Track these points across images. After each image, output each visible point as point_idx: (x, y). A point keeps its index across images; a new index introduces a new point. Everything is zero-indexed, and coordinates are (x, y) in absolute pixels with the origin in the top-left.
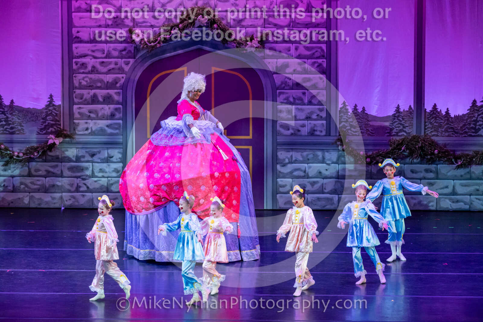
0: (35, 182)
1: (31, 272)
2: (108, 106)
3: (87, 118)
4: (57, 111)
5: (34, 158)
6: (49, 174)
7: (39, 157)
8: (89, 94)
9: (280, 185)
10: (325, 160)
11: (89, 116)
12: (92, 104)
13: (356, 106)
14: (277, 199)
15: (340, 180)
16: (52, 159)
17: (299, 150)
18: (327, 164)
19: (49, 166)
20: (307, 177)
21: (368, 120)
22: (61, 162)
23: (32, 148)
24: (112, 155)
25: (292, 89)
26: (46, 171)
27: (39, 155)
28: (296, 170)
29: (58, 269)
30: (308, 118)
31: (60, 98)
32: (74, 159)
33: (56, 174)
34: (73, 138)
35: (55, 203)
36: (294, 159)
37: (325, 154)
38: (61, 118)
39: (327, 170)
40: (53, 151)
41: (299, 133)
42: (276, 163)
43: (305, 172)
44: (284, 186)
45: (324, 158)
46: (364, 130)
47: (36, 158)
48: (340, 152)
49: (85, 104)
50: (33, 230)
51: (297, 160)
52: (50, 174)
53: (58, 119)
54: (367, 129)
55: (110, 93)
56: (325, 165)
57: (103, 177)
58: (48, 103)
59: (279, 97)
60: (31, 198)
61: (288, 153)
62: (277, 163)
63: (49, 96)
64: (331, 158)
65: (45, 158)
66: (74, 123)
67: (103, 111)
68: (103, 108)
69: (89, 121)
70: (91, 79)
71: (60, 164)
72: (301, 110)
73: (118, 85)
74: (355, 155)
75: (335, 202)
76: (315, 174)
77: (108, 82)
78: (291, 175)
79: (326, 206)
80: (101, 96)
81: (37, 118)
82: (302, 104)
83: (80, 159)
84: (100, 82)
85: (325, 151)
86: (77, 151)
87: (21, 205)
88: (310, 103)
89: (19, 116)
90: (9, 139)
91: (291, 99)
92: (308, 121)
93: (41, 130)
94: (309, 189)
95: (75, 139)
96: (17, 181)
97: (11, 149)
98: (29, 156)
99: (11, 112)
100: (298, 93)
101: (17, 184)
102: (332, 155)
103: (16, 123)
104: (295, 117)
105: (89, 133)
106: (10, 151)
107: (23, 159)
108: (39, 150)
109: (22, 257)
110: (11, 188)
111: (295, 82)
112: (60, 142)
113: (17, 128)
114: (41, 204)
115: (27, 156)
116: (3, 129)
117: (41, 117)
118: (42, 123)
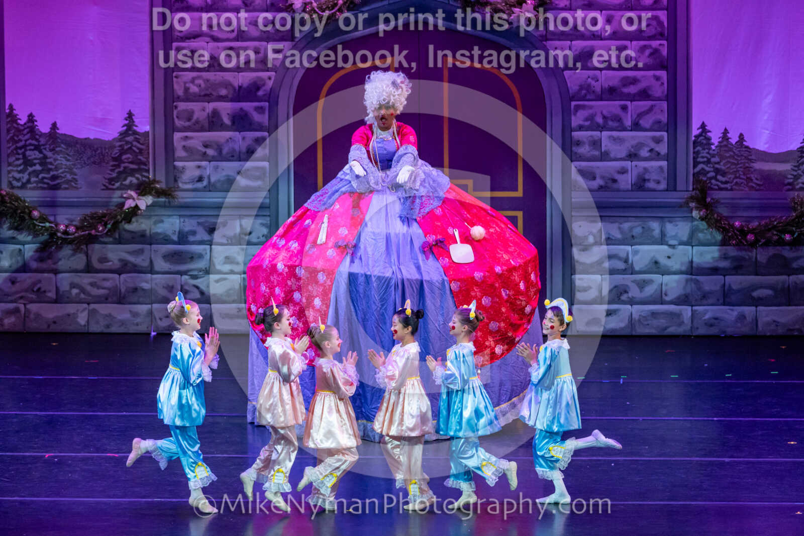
0: (99, 283)
1: (92, 458)
2: (241, 133)
3: (201, 158)
4: (142, 144)
5: (97, 235)
6: (125, 268)
7: (107, 235)
8: (204, 110)
9: (579, 287)
10: (667, 239)
11: (205, 153)
12: (209, 131)
13: (726, 132)
15: (694, 277)
16: (132, 238)
17: (615, 218)
18: (670, 246)
19: (127, 252)
20: (630, 272)
21: (750, 160)
22: (151, 244)
23: (93, 216)
24: (249, 229)
25: (601, 100)
26: (121, 260)
27: (107, 229)
30: (632, 156)
31: (148, 119)
32: (175, 238)
33: (142, 267)
35: (137, 325)
36: (604, 236)
37: (664, 227)
38: (149, 157)
39: (669, 257)
40: (133, 222)
41: (615, 186)
42: (570, 246)
43: (626, 261)
44: (585, 289)
45: (663, 234)
46: (743, 179)
47: (101, 236)
48: (696, 223)
49: (195, 131)
50: (96, 376)
51: (611, 237)
52: (128, 268)
53: (145, 160)
54: (747, 178)
55: (245, 109)
56: (666, 247)
57: (232, 272)
58: (126, 127)
59: (575, 114)
60: (92, 313)
62: (572, 245)
63: (127, 115)
64: (677, 233)
66: (175, 167)
67: (231, 145)
68: (231, 138)
69: (204, 163)
70: (208, 81)
71: (148, 247)
72: (620, 140)
73: (260, 93)
74: (724, 229)
75: (686, 322)
76: (646, 266)
77: (240, 87)
79: (669, 327)
80: (228, 114)
81: (103, 157)
82: (620, 129)
83: (187, 238)
85: (667, 219)
86: (180, 222)
87: (71, 328)
88: (636, 126)
89: (68, 155)
90: (48, 199)
91: (599, 120)
92: (631, 162)
93: (111, 181)
94: (634, 296)
95: (177, 199)
96: (65, 280)
97: (52, 219)
98: (87, 232)
99: (52, 147)
100: (612, 106)
101: (65, 287)
102: (679, 229)
103: (61, 168)
104: (608, 154)
105: (205, 187)
106: (50, 222)
107: (75, 237)
108: (108, 220)
109: (74, 429)
110: (52, 295)
111: (607, 86)
112: (147, 204)
113: (63, 177)
114: (112, 326)
115: (83, 231)
116: (37, 179)
117: (111, 155)
118: (113, 168)
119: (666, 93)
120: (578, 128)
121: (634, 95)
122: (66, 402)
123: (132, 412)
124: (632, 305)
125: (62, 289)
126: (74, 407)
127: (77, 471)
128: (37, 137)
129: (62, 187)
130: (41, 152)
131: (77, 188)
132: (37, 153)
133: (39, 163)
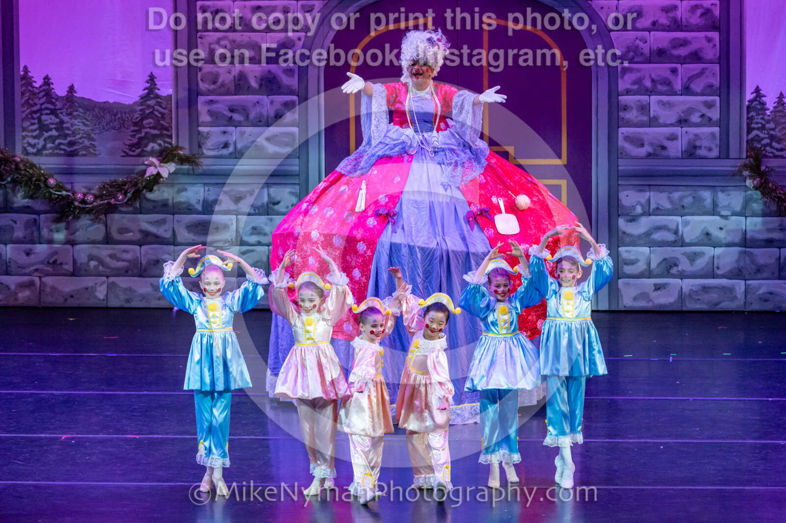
0: (118, 255)
1: (111, 440)
2: (269, 97)
3: (226, 123)
4: (165, 109)
5: (116, 204)
6: (147, 238)
7: (127, 204)
8: (230, 73)
9: (626, 259)
10: (719, 210)
11: (231, 118)
12: (235, 95)
13: (781, 96)
14: (618, 289)
15: (747, 249)
16: (154, 207)
17: (663, 187)
18: (722, 216)
19: (147, 222)
20: (680, 244)
22: (173, 215)
23: (113, 185)
24: (278, 199)
25: (650, 63)
26: (141, 231)
27: (127, 198)
28: (659, 228)
29: (167, 434)
30: (682, 122)
31: (171, 82)
32: (199, 207)
33: (165, 238)
34: (197, 165)
35: (158, 299)
36: (653, 206)
37: (717, 197)
38: (171, 123)
39: (721, 229)
40: (155, 191)
41: (664, 153)
42: (617, 216)
43: (676, 232)
44: (632, 263)
45: (715, 204)
47: (122, 205)
48: (749, 192)
49: (221, 94)
50: (115, 352)
51: (660, 207)
52: (149, 239)
53: (167, 125)
55: (273, 71)
56: (718, 218)
57: (259, 244)
58: (147, 91)
59: (622, 78)
60: (111, 287)
61: (642, 194)
62: (619, 216)
63: (148, 78)
64: (730, 203)
65: (140, 206)
66: (198, 131)
67: (258, 109)
68: (258, 102)
69: (231, 129)
70: (234, 41)
71: (170, 217)
72: (669, 105)
74: (779, 199)
75: (739, 296)
76: (697, 238)
78: (646, 239)
79: (721, 302)
80: (255, 77)
81: (123, 122)
82: (669, 93)
83: (212, 207)
84: (253, 49)
85: (719, 189)
86: (204, 191)
87: (91, 303)
88: (687, 90)
89: (86, 120)
90: (65, 166)
91: (648, 83)
92: (682, 128)
93: (132, 146)
94: (685, 269)
95: (201, 166)
96: (83, 251)
97: (69, 187)
98: (106, 201)
99: (69, 110)
100: (661, 69)
101: (82, 258)
102: (733, 199)
103: (79, 134)
104: (657, 119)
105: (230, 154)
106: (67, 191)
107: (93, 207)
108: (128, 189)
109: (92, 410)
110: (69, 267)
111: (655, 48)
112: (169, 171)
113: (81, 143)
114: (132, 301)
115: (102, 201)
116: (53, 145)
117: (131, 120)
118: (133, 133)
119: (718, 54)
120: (625, 92)
121: (685, 58)
122: (83, 380)
123: (154, 391)
124: (681, 279)
125: (79, 262)
126: (93, 386)
127: (94, 453)
128: (54, 100)
129: (80, 153)
130: (57, 116)
131: (95, 155)
132: (53, 117)
133: (55, 128)
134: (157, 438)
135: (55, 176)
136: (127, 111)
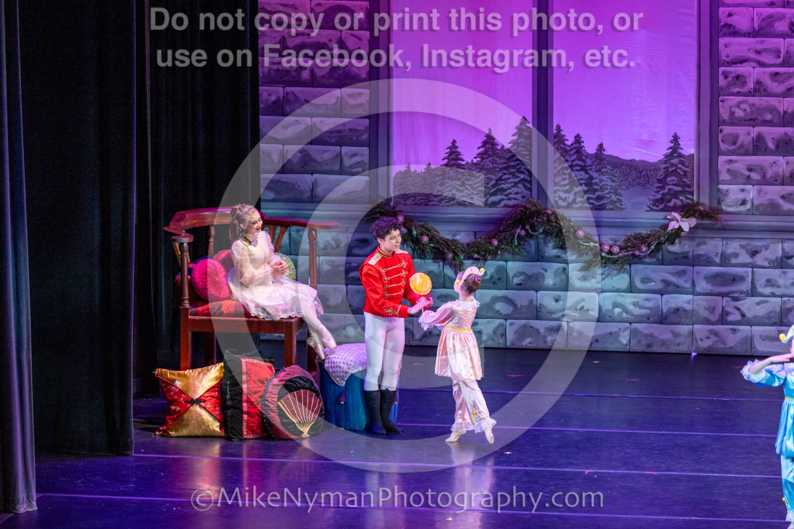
0: (641, 303)
1: (631, 476)
2: (785, 158)
3: (745, 181)
5: (640, 256)
6: (668, 288)
7: (650, 255)
8: (749, 134)
11: (749, 176)
12: (754, 155)
22: (693, 266)
23: (636, 237)
26: (663, 281)
27: (651, 250)
29: (683, 471)
31: (694, 142)
33: (684, 288)
35: (678, 345)
38: (693, 180)
40: (677, 244)
47: (645, 257)
49: (740, 155)
50: (637, 394)
52: (670, 288)
55: (789, 134)
57: (773, 295)
60: (634, 333)
63: (672, 138)
65: (663, 257)
66: (719, 190)
67: (775, 169)
68: (775, 163)
69: (748, 187)
70: (753, 105)
71: (690, 268)
77: (785, 112)
80: (772, 139)
81: (648, 179)
83: (729, 260)
84: (771, 113)
86: (723, 245)
87: (613, 347)
89: (614, 176)
93: (656, 202)
95: (720, 221)
96: (608, 299)
99: (598, 167)
101: (608, 306)
103: (607, 189)
105: (748, 210)
106: (594, 242)
107: (618, 257)
108: (652, 241)
109: (614, 447)
112: (690, 226)
113: (609, 198)
114: (653, 346)
115: (627, 252)
116: (582, 199)
117: (656, 177)
118: (658, 190)
123: (671, 431)
125: (605, 308)
127: (616, 488)
128: (584, 158)
129: (607, 207)
130: (587, 172)
131: (622, 209)
132: (583, 173)
133: (584, 183)
134: (674, 475)
135: (583, 228)
136: (652, 168)
